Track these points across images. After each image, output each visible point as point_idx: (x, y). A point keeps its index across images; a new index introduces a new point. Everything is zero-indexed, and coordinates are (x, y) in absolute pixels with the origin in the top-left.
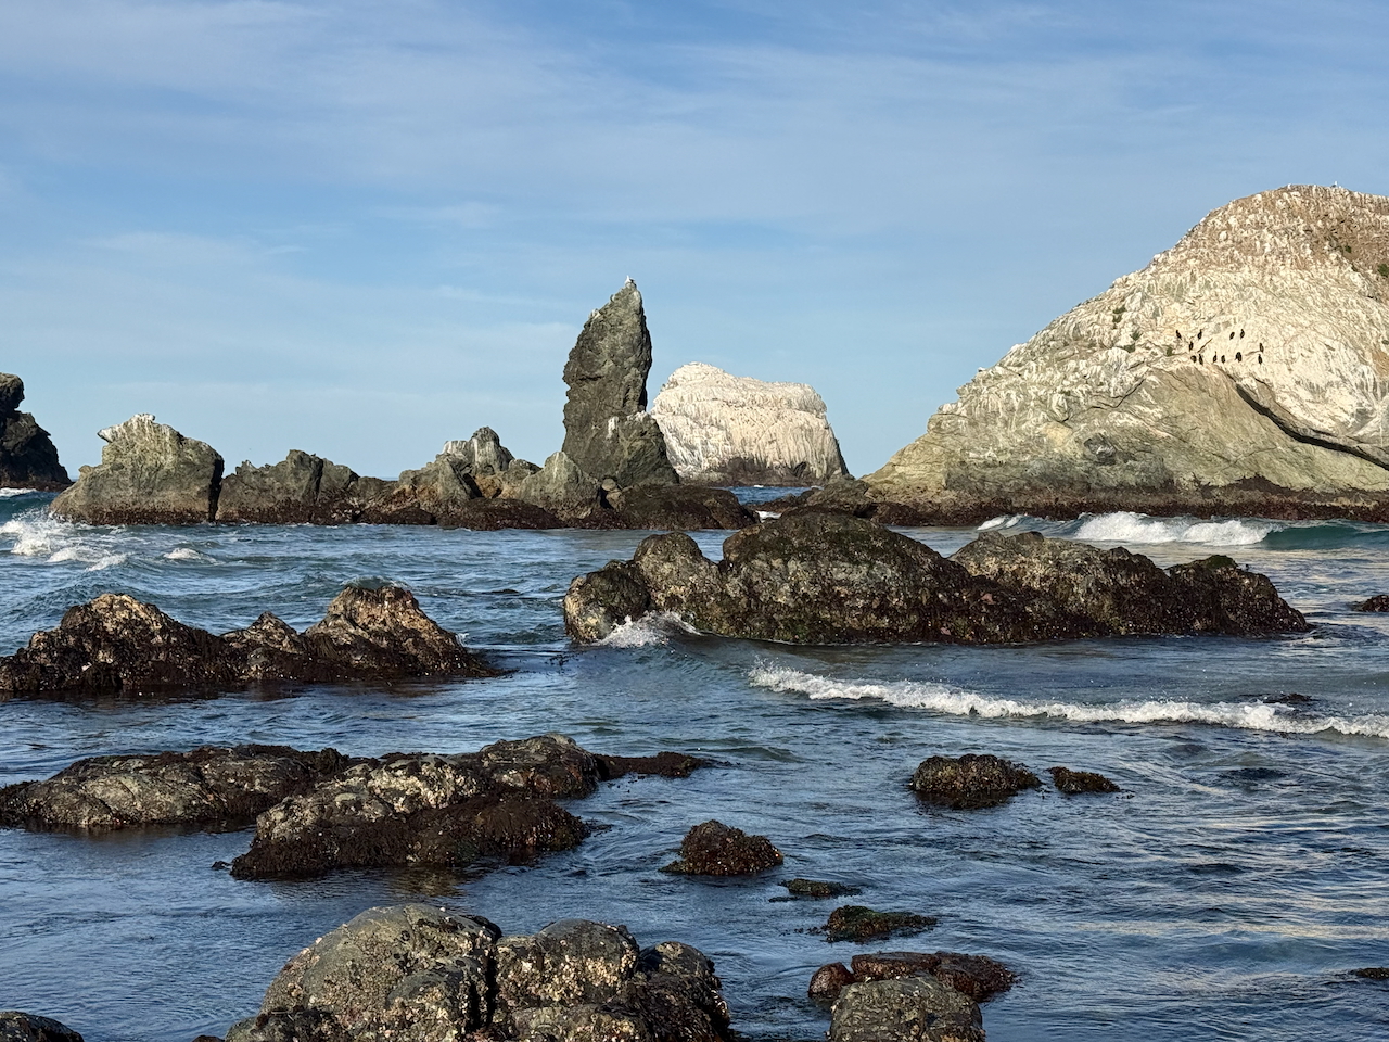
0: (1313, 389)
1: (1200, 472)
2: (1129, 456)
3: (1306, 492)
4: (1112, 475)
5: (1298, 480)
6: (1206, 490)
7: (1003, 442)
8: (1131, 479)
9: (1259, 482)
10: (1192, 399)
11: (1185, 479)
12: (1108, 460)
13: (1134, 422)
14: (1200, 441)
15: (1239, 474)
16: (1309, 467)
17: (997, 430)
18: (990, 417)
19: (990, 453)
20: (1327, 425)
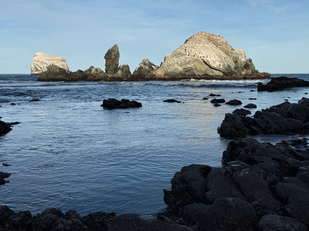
0: (214, 61)
1: (199, 73)
2: (189, 71)
3: (212, 76)
4: (188, 73)
5: (211, 74)
6: (200, 75)
7: (172, 69)
8: (190, 74)
9: (206, 74)
10: (197, 63)
11: (197, 74)
12: (187, 71)
13: (190, 66)
14: (198, 69)
15: (204, 73)
16: (213, 72)
17: (171, 67)
18: (170, 65)
19: (170, 70)
20: (215, 66)
